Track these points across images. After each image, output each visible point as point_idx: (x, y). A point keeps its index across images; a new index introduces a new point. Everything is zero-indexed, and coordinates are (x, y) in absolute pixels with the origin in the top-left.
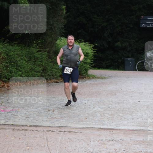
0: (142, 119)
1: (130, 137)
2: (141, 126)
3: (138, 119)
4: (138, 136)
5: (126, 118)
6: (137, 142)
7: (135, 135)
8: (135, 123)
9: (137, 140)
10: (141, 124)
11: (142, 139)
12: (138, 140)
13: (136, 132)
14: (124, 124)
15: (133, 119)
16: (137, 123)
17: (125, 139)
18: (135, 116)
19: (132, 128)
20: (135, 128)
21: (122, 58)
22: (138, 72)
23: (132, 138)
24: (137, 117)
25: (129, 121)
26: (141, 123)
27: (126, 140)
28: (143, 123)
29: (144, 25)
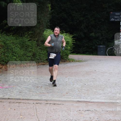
0: (111, 93)
1: (102, 108)
2: (111, 99)
3: (108, 93)
4: (108, 107)
5: (98, 93)
6: (108, 112)
7: (106, 106)
8: (106, 97)
9: (107, 110)
10: (110, 98)
11: (111, 110)
13: (106, 104)
14: (97, 98)
15: (104, 94)
16: (108, 97)
17: (98, 109)
18: (106, 92)
19: (103, 101)
20: (106, 101)
21: (96, 46)
22: (108, 56)
23: (103, 108)
25: (101, 96)
26: (111, 97)
27: (99, 110)
28: (112, 97)
29: (112, 19)
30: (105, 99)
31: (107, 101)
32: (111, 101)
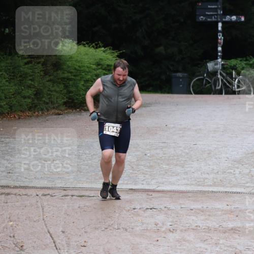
0: (199, 173)
1: (181, 204)
2: (199, 185)
3: (194, 173)
4: (194, 201)
5: (173, 173)
6: (193, 211)
7: (189, 200)
8: (188, 180)
9: (192, 207)
10: (198, 182)
11: (200, 207)
12: (194, 208)
13: (190, 195)
14: (170, 182)
15: (186, 173)
16: (192, 179)
17: (172, 207)
18: (188, 169)
19: (183, 188)
20: (189, 188)
21: (168, 74)
22: (194, 95)
23: (184, 204)
24: (193, 170)
25: (179, 177)
26: (199, 180)
27: (174, 208)
28: (202, 180)
29: (202, 18)
30: (187, 184)
31: (191, 190)
32: (200, 188)
